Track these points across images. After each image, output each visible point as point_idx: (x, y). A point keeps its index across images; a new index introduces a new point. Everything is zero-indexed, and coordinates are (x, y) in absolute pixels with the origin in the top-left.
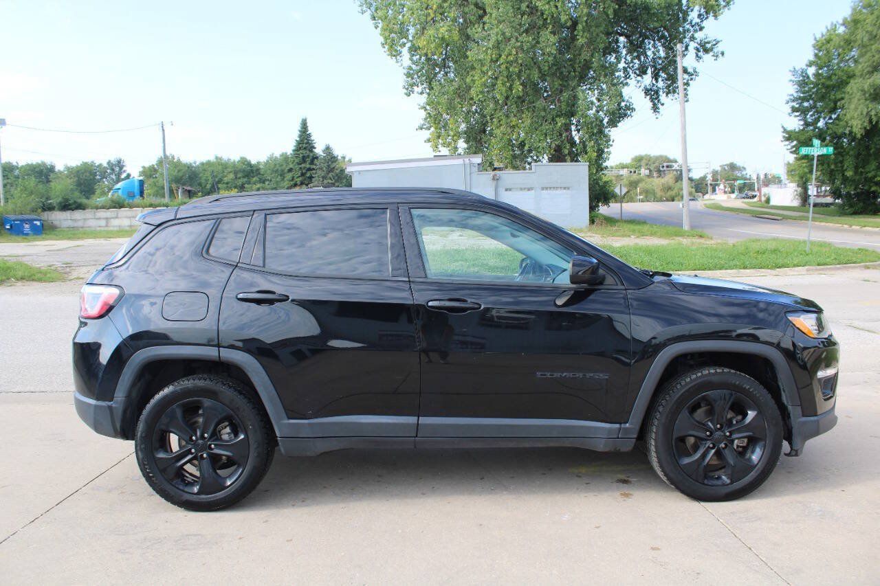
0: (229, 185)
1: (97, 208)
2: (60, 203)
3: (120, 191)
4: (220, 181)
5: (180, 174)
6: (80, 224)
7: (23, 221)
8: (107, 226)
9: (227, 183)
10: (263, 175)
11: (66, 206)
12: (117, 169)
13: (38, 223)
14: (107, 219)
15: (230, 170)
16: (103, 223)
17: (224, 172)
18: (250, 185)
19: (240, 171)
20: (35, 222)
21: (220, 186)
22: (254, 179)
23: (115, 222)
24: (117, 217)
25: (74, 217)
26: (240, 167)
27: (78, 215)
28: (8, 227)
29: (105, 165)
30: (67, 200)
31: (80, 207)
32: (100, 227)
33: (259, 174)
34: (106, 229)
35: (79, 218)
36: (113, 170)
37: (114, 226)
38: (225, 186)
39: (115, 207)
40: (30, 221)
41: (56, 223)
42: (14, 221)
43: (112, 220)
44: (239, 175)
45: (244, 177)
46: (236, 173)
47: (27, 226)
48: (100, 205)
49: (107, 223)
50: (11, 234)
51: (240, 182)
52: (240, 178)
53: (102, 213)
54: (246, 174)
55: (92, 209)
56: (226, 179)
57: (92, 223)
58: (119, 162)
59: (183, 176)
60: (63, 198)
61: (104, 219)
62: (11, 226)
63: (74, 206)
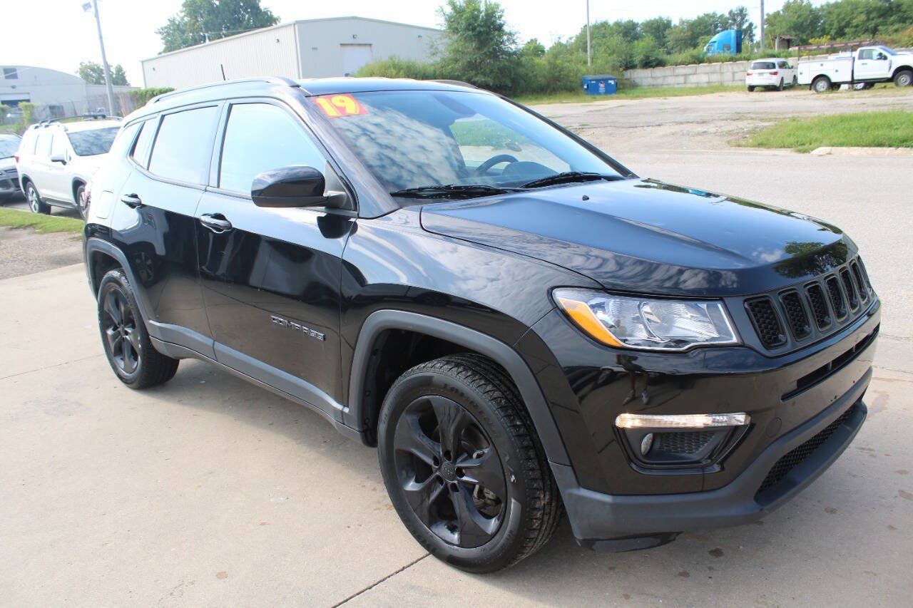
0: (858, 28)
1: (676, 64)
2: (642, 61)
3: (716, 44)
4: (847, 25)
5: (800, 20)
6: (660, 81)
7: (598, 81)
8: (685, 83)
9: (857, 26)
10: (905, 12)
11: (647, 64)
12: (739, 19)
13: (612, 82)
14: (685, 75)
15: (860, 10)
16: (681, 80)
17: (853, 13)
18: (885, 27)
19: (875, 9)
20: (610, 82)
21: (847, 30)
22: (892, 18)
23: (693, 79)
24: (695, 74)
25: (654, 75)
26: (874, 6)
27: (658, 72)
28: (585, 87)
29: (727, 15)
30: (648, 57)
31: (661, 64)
32: (678, 84)
33: (900, 11)
34: (684, 86)
35: (659, 75)
36: (734, 20)
37: (692, 83)
38: (853, 30)
39: (694, 63)
40: (605, 80)
41: (637, 81)
42: (591, 81)
43: (691, 77)
44: (871, 16)
45: (879, 17)
46: (869, 13)
47: (602, 85)
48: (680, 61)
49: (685, 79)
50: (587, 94)
51: (872, 24)
52: (873, 19)
53: (681, 70)
54: (882, 13)
55: (671, 65)
56: (855, 22)
57: (671, 80)
58: (741, 11)
59: (803, 22)
60: (644, 55)
61: (682, 75)
62: (588, 86)
63: (654, 63)
